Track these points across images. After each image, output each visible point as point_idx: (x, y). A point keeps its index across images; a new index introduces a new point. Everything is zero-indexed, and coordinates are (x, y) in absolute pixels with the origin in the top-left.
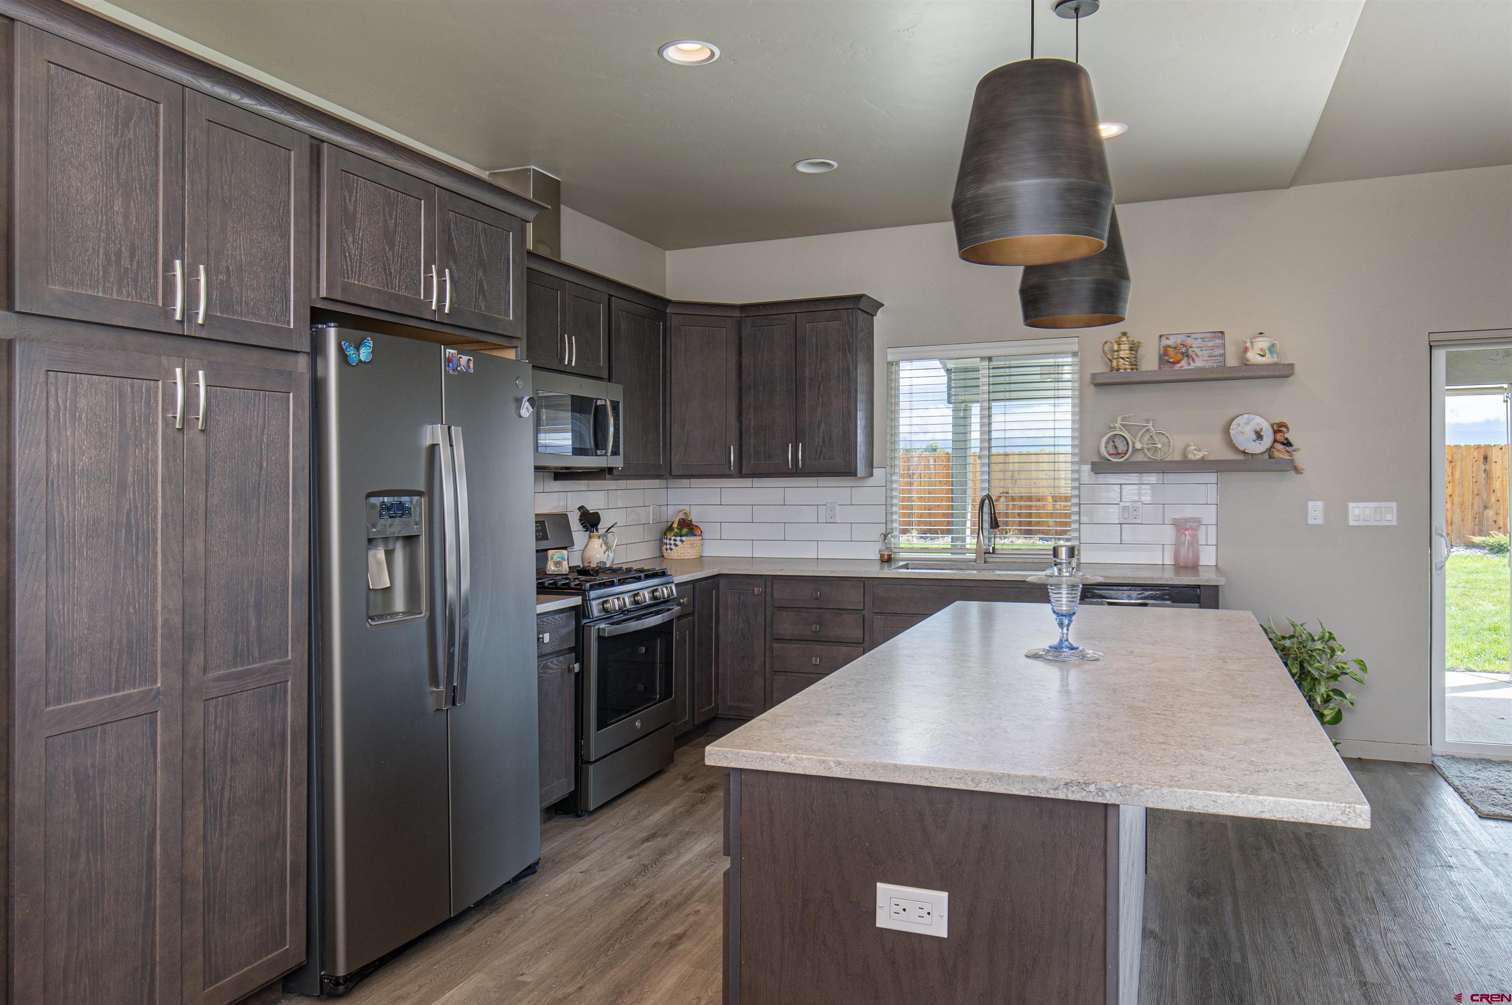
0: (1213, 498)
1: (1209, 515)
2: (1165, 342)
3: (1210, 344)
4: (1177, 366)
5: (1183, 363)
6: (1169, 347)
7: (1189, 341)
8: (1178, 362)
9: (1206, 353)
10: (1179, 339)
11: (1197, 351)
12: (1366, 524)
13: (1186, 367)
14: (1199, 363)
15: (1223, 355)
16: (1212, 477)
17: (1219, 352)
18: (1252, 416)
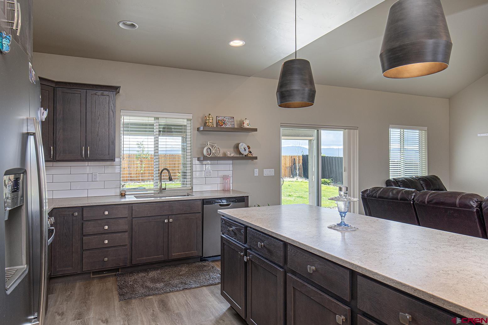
0: (231, 169)
1: (230, 173)
2: (218, 119)
3: (230, 120)
4: (222, 126)
5: (224, 126)
6: (219, 120)
7: (225, 119)
8: (222, 125)
9: (229, 123)
10: (222, 118)
11: (227, 122)
12: (268, 175)
13: (224, 127)
14: (228, 126)
15: (234, 124)
16: (231, 162)
17: (233, 123)
18: (243, 144)
